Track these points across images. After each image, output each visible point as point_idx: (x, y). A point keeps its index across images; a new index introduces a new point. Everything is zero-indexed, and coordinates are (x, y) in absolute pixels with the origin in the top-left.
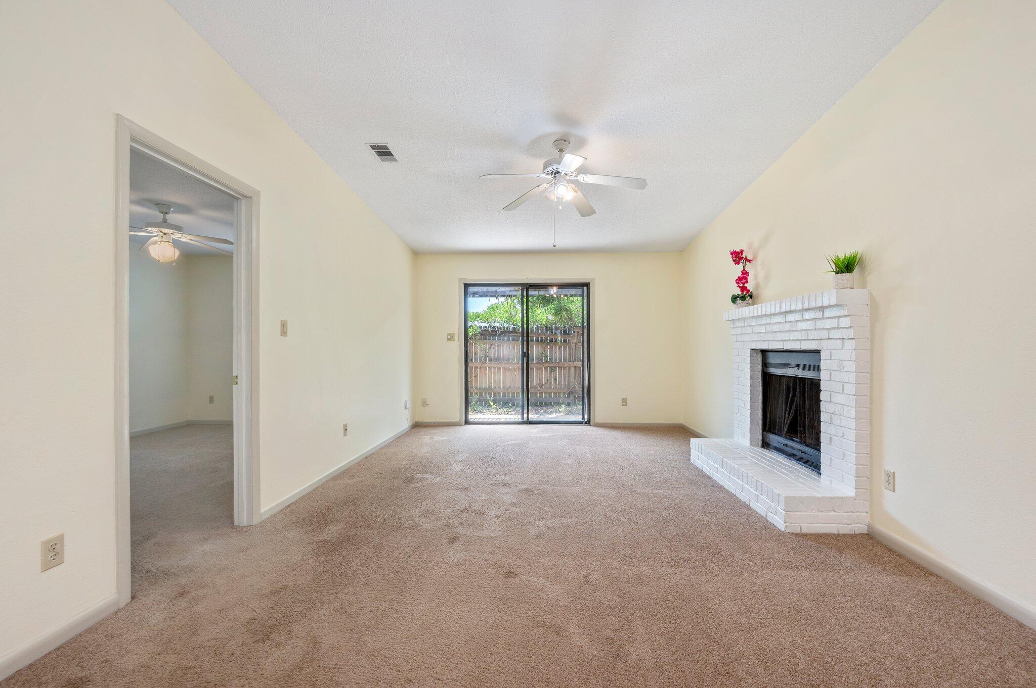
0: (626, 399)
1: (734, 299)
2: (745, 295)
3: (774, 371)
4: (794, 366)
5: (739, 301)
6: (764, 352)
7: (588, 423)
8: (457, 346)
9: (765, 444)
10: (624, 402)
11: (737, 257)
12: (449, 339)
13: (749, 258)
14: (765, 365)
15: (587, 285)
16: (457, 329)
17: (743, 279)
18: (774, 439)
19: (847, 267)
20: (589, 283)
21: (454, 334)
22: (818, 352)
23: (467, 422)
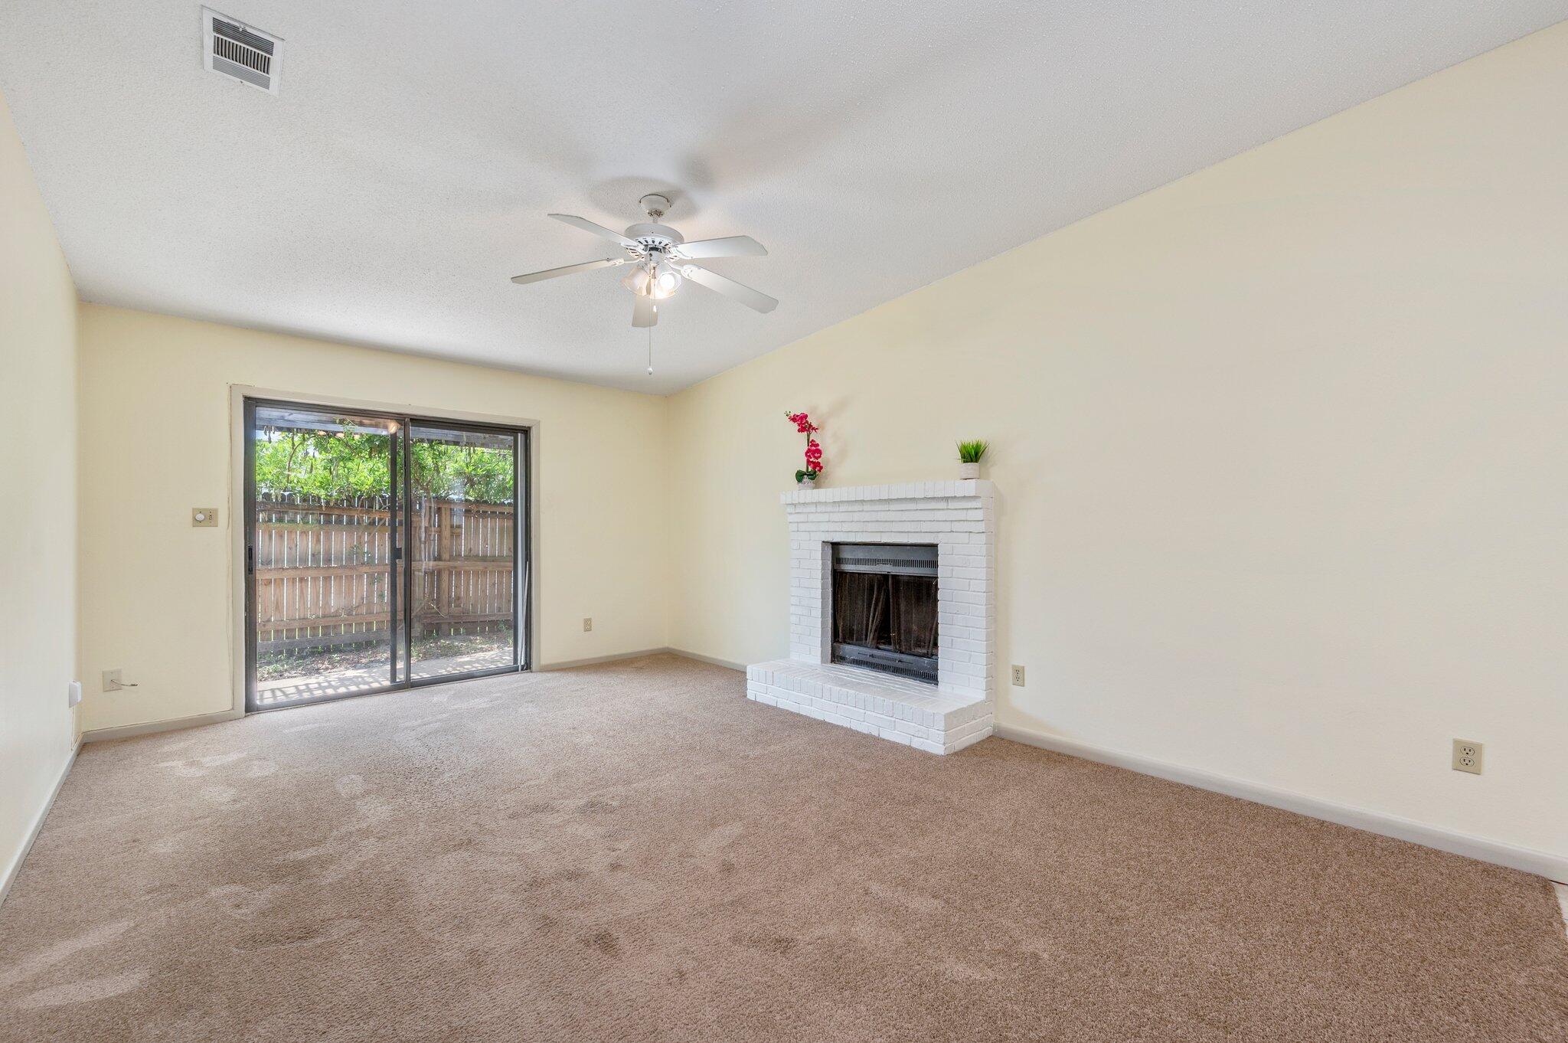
0: (590, 620)
1: (800, 476)
2: (813, 471)
3: (849, 568)
4: (885, 562)
5: (806, 479)
6: (835, 546)
7: (527, 667)
8: (226, 537)
9: (836, 658)
10: (588, 625)
11: (802, 423)
12: (197, 523)
13: (814, 425)
14: (837, 560)
15: (526, 431)
16: (227, 500)
17: (814, 451)
18: (850, 650)
19: (972, 455)
20: (530, 428)
21: (216, 511)
22: (934, 546)
23: (250, 708)
